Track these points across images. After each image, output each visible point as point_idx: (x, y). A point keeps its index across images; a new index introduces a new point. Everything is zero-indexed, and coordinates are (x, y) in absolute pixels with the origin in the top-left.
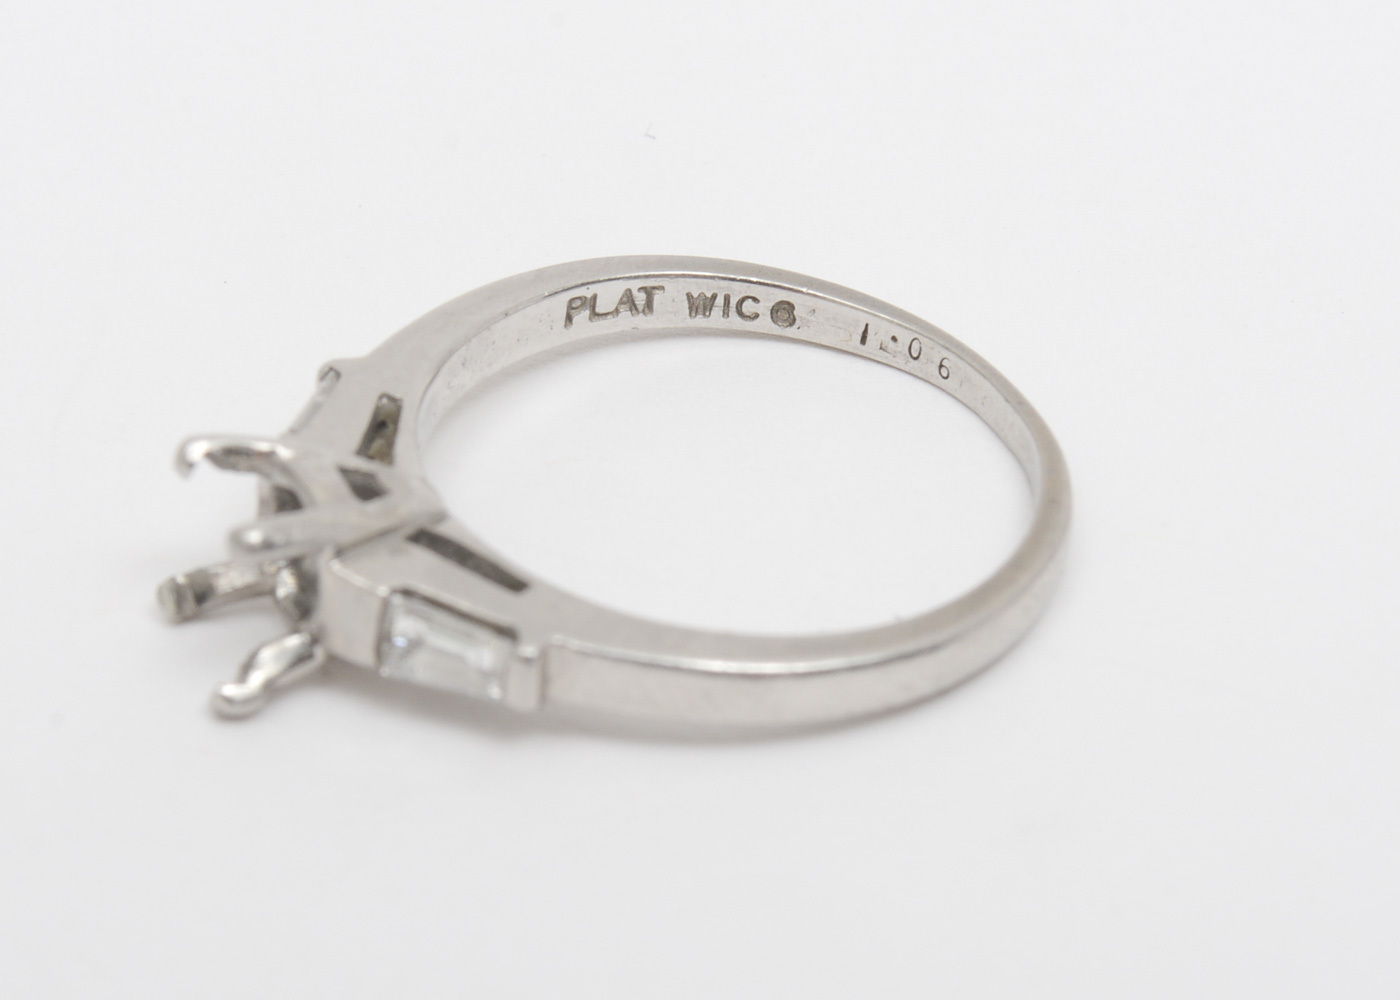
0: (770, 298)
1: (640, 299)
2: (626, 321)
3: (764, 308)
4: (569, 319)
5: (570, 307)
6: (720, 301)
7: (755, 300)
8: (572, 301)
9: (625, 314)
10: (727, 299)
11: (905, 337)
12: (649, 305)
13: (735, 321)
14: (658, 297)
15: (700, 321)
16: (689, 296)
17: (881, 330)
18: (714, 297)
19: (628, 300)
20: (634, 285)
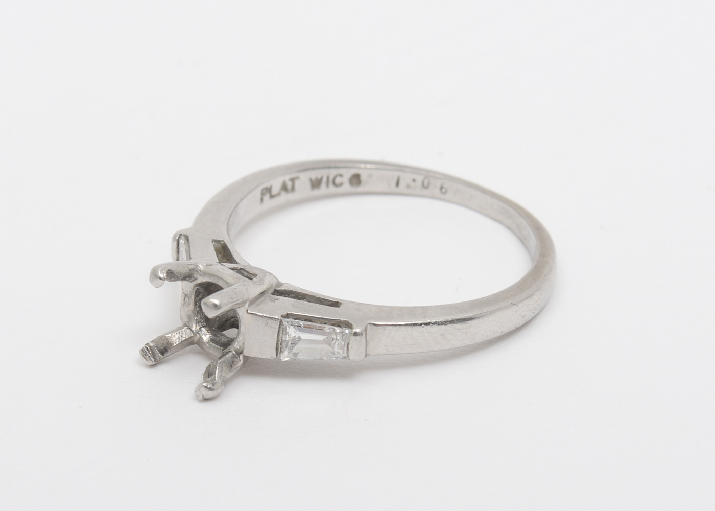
0: (348, 173)
1: (289, 184)
2: (285, 197)
3: (345, 180)
4: (262, 200)
5: (263, 194)
6: (325, 180)
7: (341, 176)
8: (263, 189)
9: (284, 194)
10: (328, 178)
11: (420, 179)
12: (293, 189)
13: (332, 189)
14: (297, 183)
15: (316, 192)
16: (311, 180)
17: (406, 178)
18: (322, 178)
19: (284, 188)
20: (287, 178)
